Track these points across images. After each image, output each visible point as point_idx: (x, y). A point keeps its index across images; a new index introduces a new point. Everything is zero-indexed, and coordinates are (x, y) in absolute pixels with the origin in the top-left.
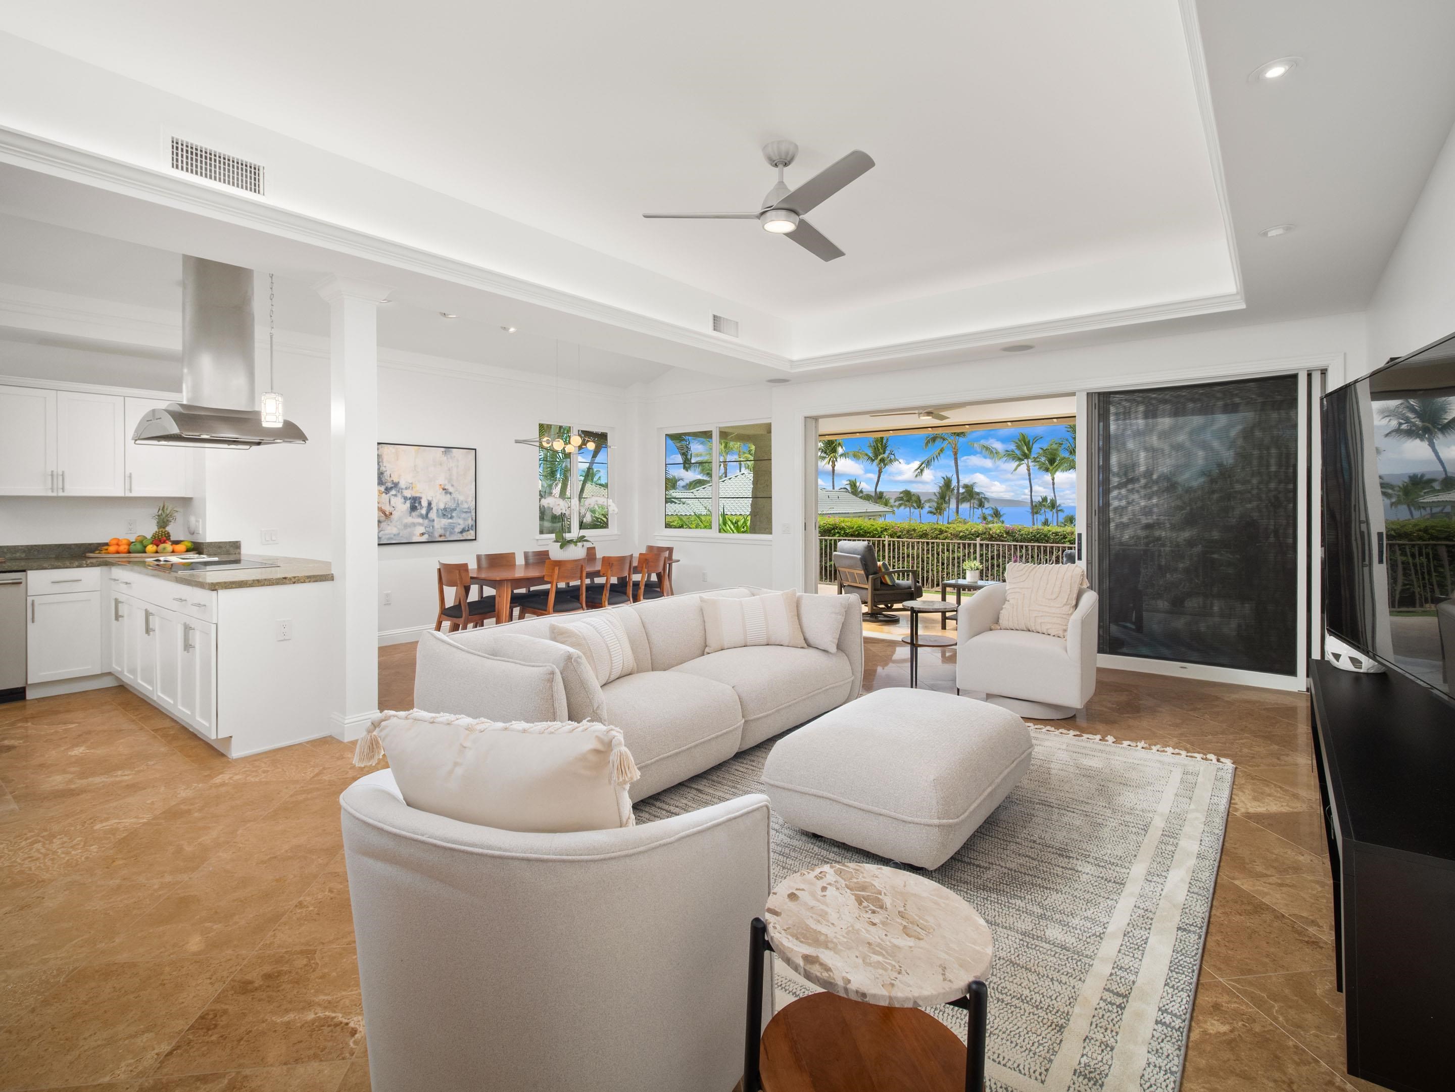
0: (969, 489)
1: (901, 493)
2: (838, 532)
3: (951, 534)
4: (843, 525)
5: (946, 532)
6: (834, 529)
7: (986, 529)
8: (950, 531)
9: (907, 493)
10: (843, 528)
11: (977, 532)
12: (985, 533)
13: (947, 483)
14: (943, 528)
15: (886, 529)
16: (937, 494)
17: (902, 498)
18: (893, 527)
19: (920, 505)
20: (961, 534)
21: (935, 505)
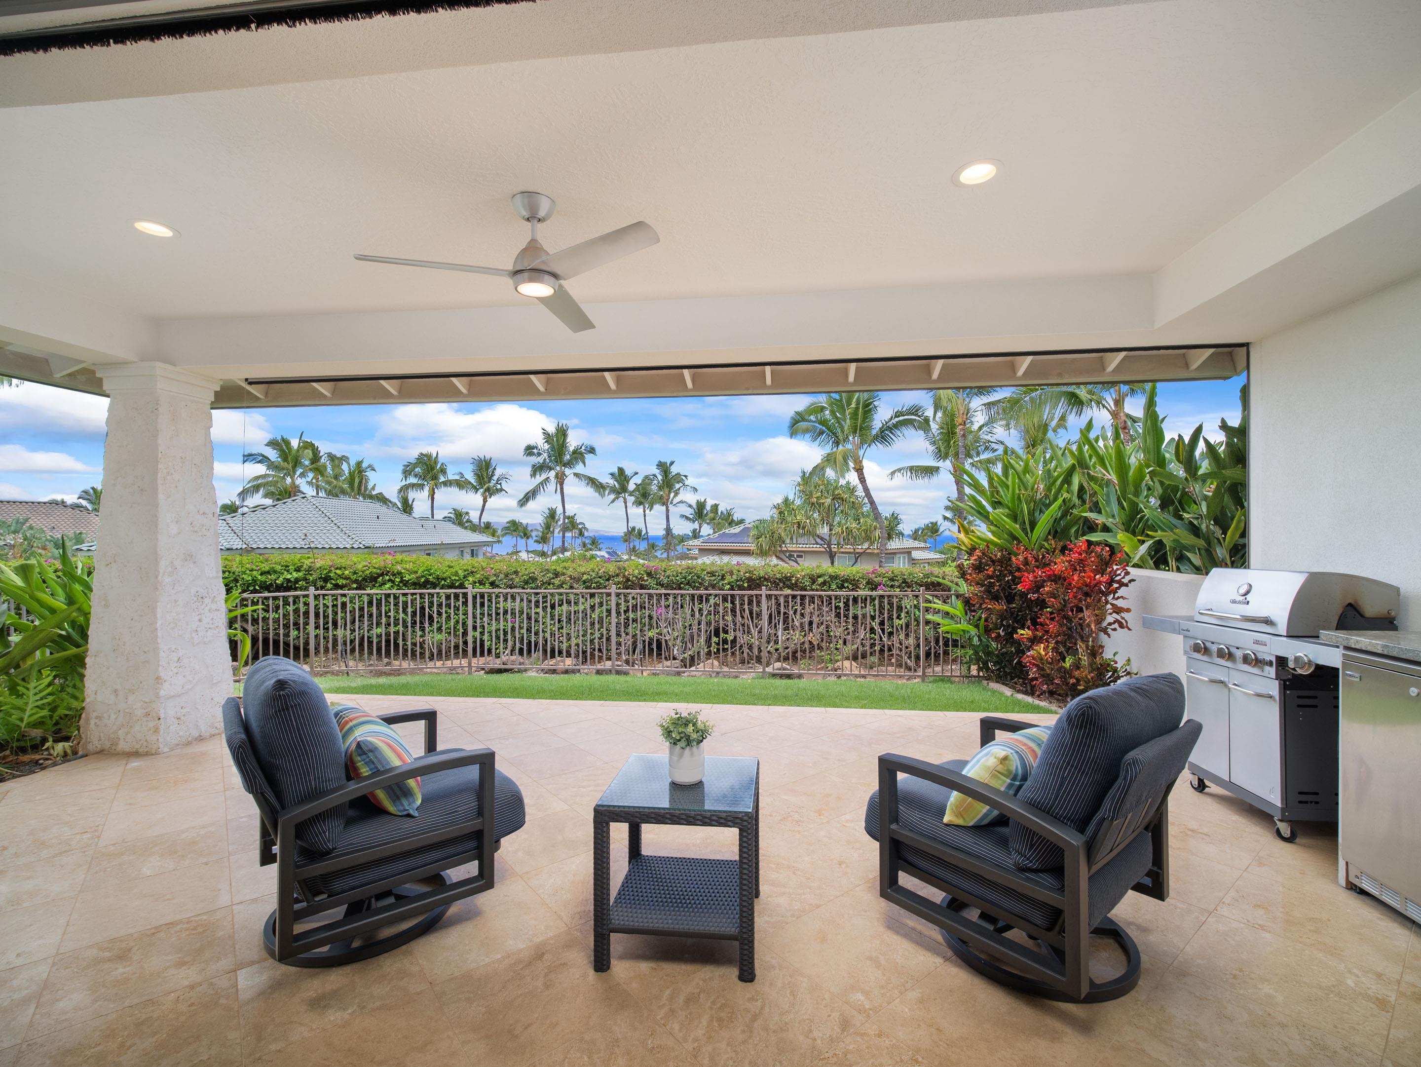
0: (571, 519)
1: (508, 522)
2: (390, 580)
3: (570, 577)
4: (399, 568)
5: (564, 574)
6: (382, 575)
7: (619, 569)
8: (569, 573)
9: (513, 523)
10: (400, 573)
11: (607, 573)
12: (617, 575)
13: (552, 514)
14: (559, 569)
15: (472, 572)
16: (543, 525)
17: (508, 527)
18: (483, 569)
19: (526, 535)
20: (585, 577)
21: (540, 534)
